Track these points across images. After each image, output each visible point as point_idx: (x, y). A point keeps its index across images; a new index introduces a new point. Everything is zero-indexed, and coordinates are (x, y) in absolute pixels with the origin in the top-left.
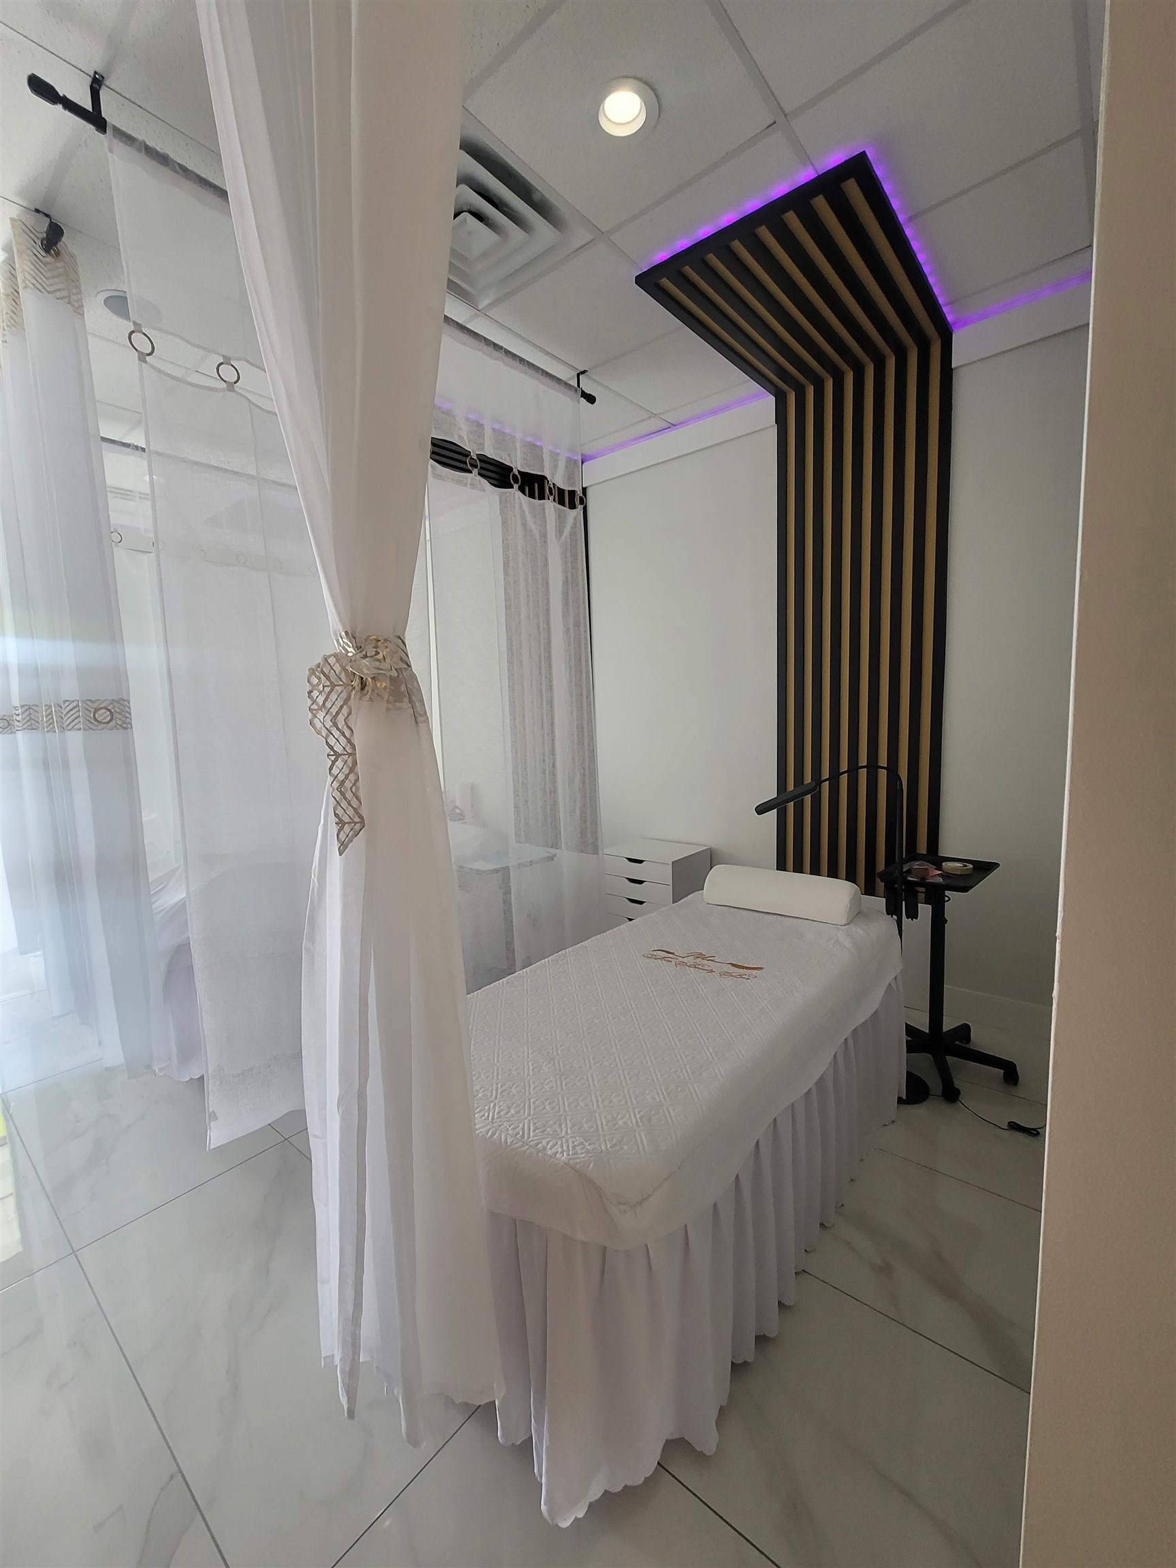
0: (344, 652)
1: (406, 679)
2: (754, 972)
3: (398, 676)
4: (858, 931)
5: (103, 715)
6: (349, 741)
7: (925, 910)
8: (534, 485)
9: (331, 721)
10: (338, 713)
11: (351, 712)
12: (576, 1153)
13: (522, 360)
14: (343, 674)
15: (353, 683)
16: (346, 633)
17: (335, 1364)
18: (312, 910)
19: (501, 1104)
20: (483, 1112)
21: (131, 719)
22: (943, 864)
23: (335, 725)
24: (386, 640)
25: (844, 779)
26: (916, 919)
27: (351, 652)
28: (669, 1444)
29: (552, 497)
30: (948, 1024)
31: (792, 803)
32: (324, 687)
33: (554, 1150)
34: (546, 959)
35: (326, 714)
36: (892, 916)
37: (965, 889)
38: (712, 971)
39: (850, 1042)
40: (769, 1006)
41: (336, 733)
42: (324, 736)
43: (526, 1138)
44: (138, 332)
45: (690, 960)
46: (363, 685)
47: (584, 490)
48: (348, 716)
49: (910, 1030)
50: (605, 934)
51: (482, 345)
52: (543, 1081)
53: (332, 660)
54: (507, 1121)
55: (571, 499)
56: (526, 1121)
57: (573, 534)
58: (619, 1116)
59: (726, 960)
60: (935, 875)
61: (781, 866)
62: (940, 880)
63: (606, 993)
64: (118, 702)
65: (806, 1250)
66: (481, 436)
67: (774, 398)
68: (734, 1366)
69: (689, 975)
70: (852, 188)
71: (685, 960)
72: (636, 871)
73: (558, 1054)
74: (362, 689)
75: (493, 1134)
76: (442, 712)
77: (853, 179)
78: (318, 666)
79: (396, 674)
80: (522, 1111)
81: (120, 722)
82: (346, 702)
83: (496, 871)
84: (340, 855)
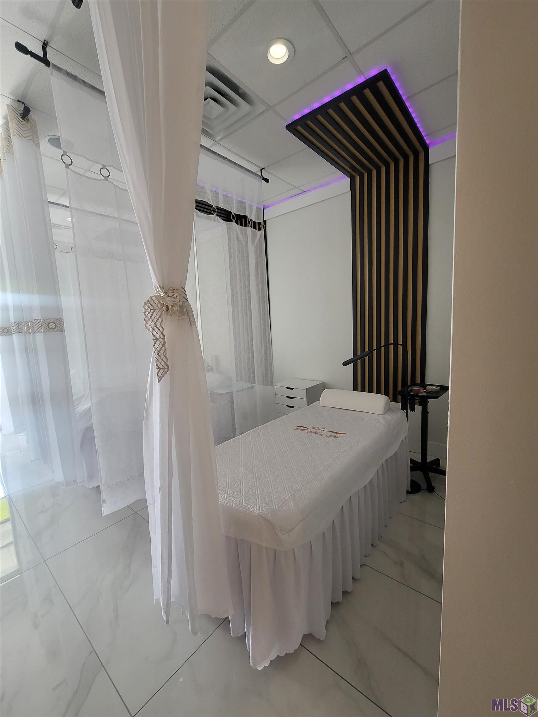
0: (159, 295)
1: (186, 306)
2: (342, 435)
3: (183, 305)
4: (388, 417)
5: (52, 326)
6: (162, 333)
7: (419, 408)
8: (242, 220)
9: (154, 324)
10: (157, 321)
11: (162, 321)
12: (263, 510)
13: (235, 164)
14: (159, 304)
15: (163, 308)
16: (160, 286)
17: (160, 602)
18: (147, 406)
19: (231, 491)
20: (223, 495)
21: (64, 327)
22: (427, 387)
23: (156, 326)
24: (177, 289)
25: (383, 349)
26: (415, 411)
27: (162, 295)
28: (305, 636)
29: (250, 225)
30: (430, 459)
31: (360, 360)
32: (151, 310)
33: (253, 509)
34: (250, 431)
35: (152, 322)
36: (404, 410)
37: (436, 398)
38: (323, 435)
39: (385, 465)
40: (348, 449)
41: (156, 330)
42: (151, 331)
43: (241, 504)
44: (65, 155)
45: (314, 430)
46: (168, 309)
47: (265, 222)
48: (161, 322)
49: (412, 461)
50: (276, 420)
51: (218, 157)
52: (248, 481)
53: (154, 298)
54: (233, 498)
55: (260, 226)
56: (241, 498)
57: (260, 241)
58: (281, 495)
59: (329, 430)
60: (422, 392)
61: (355, 389)
62: (425, 394)
63: (276, 444)
64: (58, 320)
65: (365, 556)
66: (218, 198)
67: (350, 179)
68: (333, 604)
69: (313, 436)
70: (381, 85)
71: (311, 430)
72: (290, 393)
73: (255, 470)
74: (167, 311)
75: (227, 503)
76: (202, 322)
77: (382, 81)
78: (148, 301)
79: (182, 304)
80: (239, 494)
81: (59, 329)
82: (160, 316)
83: (227, 393)
84: (159, 382)
